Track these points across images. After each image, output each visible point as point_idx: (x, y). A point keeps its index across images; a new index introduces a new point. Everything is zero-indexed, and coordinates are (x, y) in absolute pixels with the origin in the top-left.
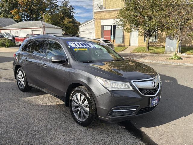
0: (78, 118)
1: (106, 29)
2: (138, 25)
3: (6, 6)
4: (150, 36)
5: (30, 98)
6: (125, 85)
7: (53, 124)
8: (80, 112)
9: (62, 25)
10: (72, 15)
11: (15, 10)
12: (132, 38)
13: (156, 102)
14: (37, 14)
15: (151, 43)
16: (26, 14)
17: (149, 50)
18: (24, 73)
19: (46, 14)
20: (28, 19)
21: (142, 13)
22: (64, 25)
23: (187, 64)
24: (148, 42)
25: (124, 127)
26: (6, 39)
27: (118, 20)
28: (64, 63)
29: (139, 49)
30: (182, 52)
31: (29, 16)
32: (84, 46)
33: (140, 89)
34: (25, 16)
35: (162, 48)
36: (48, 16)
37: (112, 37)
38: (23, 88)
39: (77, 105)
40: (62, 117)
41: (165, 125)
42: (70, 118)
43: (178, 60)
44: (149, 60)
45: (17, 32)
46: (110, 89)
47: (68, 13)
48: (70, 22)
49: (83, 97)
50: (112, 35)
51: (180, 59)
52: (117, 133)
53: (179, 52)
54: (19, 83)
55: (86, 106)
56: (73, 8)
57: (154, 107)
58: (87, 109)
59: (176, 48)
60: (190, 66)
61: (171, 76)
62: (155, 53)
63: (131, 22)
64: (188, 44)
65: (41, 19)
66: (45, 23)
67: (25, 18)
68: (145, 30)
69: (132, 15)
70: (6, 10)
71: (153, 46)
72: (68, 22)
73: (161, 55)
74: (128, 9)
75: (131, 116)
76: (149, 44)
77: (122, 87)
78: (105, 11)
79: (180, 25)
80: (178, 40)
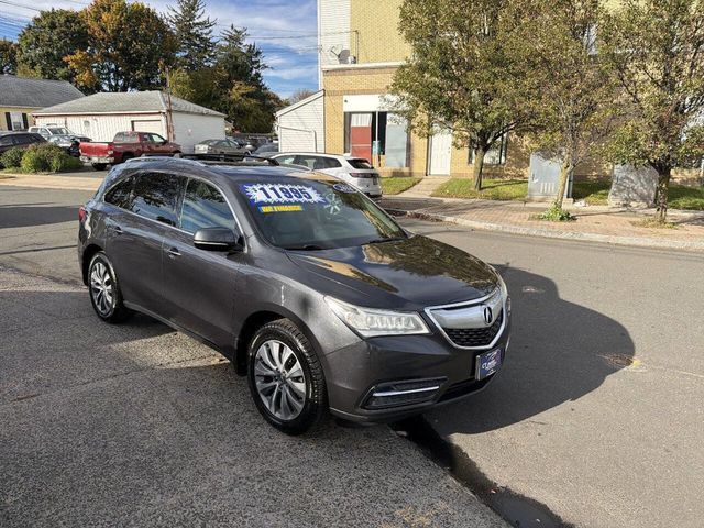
0: (272, 411)
1: (356, 122)
2: (451, 114)
3: (50, 40)
4: (486, 149)
5: (131, 344)
6: (408, 320)
7: (199, 427)
8: (279, 394)
9: (224, 102)
10: (254, 72)
11: (78, 55)
12: (434, 152)
13: (493, 363)
14: (147, 69)
15: (488, 166)
16: (113, 66)
17: (481, 189)
18: (112, 269)
19: (175, 68)
20: (120, 82)
21: (463, 80)
22: (231, 103)
23: (587, 236)
24: (478, 166)
25: (404, 433)
26: (50, 148)
27: (394, 98)
28: (234, 248)
29: (453, 186)
30: (576, 196)
31: (123, 74)
32: (291, 197)
33: (449, 331)
34: (108, 73)
35: (521, 182)
36: (182, 74)
37: (376, 148)
38: (108, 312)
39: (271, 373)
40: (227, 405)
41: (519, 425)
42: (251, 408)
43: (563, 224)
44: (482, 220)
45: (87, 122)
46: (366, 334)
47: (242, 66)
48: (249, 95)
49: (288, 352)
50: (376, 142)
51: (567, 217)
52: (384, 453)
53: (568, 197)
54: (96, 296)
55: (297, 379)
56: (258, 53)
57: (486, 380)
58: (300, 387)
59: (560, 188)
60: (597, 242)
61: (540, 274)
62: (497, 199)
63: (433, 106)
64: (594, 173)
65: (161, 86)
66: (174, 100)
67: (109, 79)
68: (473, 130)
69: (436, 86)
70: (49, 54)
71: (494, 175)
72: (242, 95)
73: (515, 205)
74: (422, 68)
75: (423, 407)
76: (483, 171)
77: (400, 327)
78: (354, 69)
79: (570, 120)
80: (565, 165)
